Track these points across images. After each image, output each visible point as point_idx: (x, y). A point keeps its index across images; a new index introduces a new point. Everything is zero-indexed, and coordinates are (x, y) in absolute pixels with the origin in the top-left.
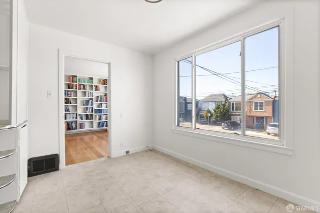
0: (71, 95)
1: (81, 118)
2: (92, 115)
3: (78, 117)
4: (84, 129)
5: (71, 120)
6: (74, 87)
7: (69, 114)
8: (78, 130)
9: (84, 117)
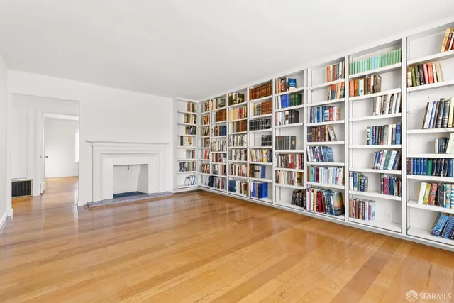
0: (331, 116)
1: (361, 186)
2: (399, 178)
3: (350, 181)
4: (366, 222)
5: (331, 185)
6: (339, 92)
7: (326, 167)
8: (347, 219)
9: (371, 184)
